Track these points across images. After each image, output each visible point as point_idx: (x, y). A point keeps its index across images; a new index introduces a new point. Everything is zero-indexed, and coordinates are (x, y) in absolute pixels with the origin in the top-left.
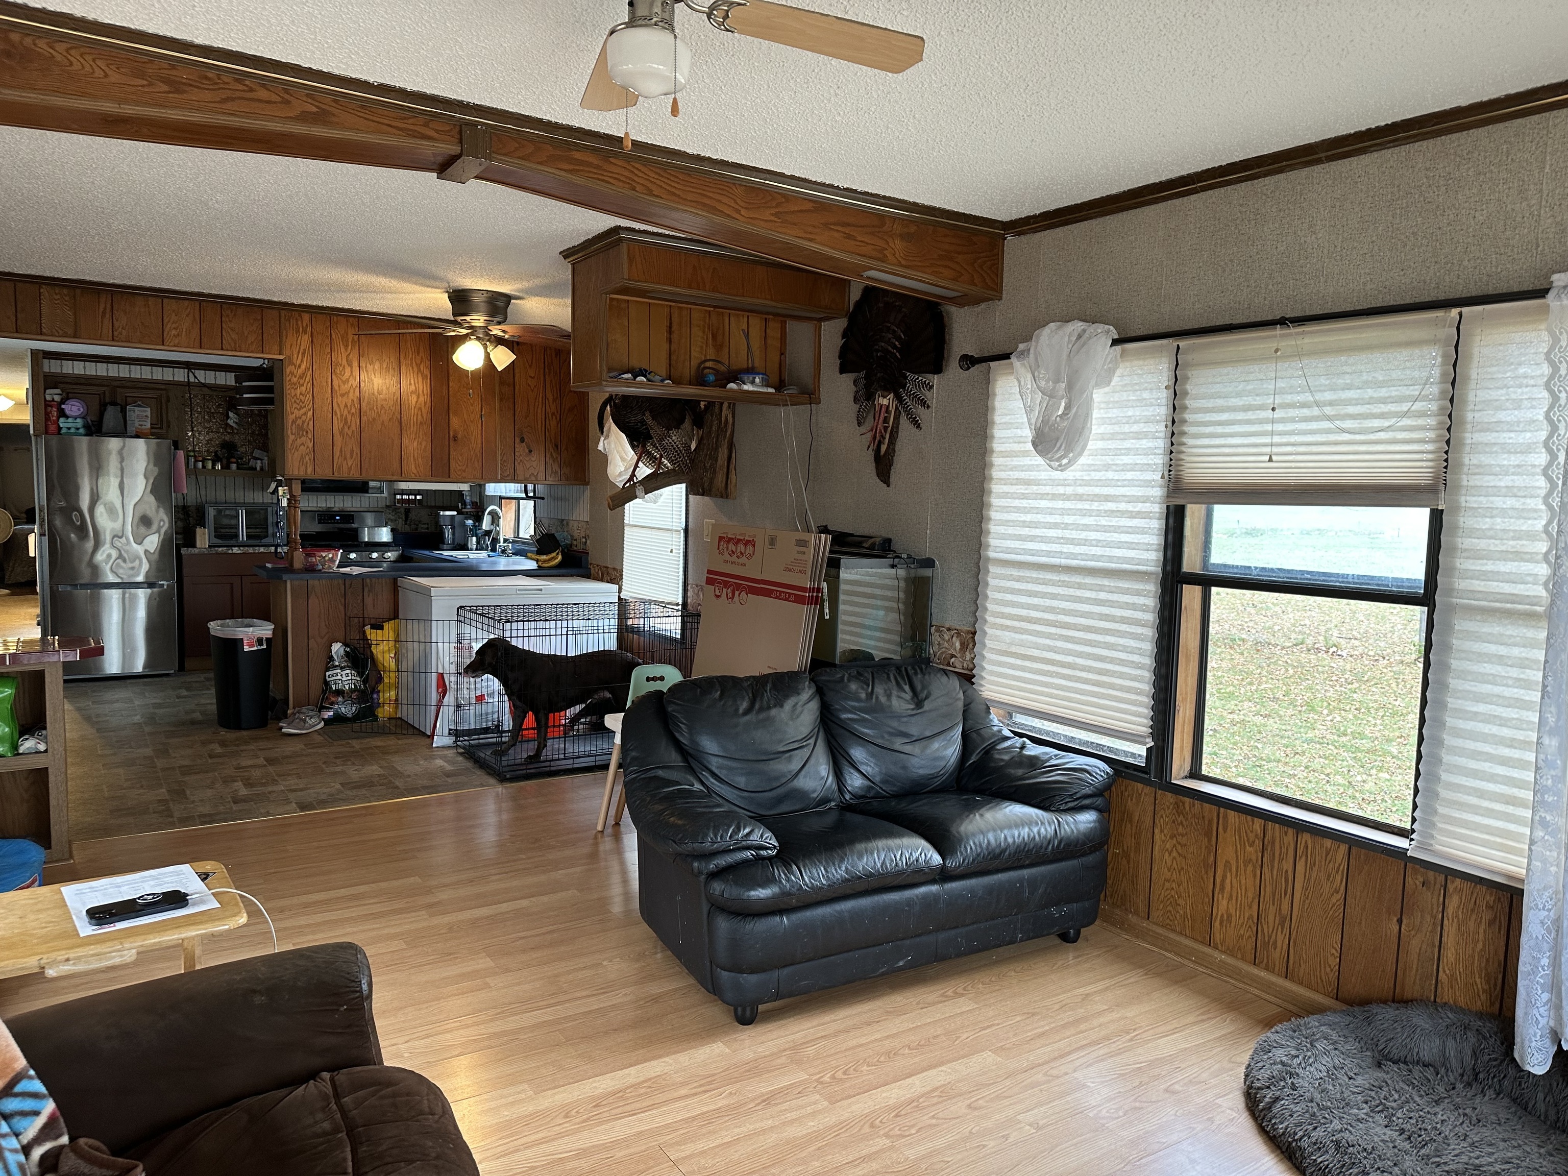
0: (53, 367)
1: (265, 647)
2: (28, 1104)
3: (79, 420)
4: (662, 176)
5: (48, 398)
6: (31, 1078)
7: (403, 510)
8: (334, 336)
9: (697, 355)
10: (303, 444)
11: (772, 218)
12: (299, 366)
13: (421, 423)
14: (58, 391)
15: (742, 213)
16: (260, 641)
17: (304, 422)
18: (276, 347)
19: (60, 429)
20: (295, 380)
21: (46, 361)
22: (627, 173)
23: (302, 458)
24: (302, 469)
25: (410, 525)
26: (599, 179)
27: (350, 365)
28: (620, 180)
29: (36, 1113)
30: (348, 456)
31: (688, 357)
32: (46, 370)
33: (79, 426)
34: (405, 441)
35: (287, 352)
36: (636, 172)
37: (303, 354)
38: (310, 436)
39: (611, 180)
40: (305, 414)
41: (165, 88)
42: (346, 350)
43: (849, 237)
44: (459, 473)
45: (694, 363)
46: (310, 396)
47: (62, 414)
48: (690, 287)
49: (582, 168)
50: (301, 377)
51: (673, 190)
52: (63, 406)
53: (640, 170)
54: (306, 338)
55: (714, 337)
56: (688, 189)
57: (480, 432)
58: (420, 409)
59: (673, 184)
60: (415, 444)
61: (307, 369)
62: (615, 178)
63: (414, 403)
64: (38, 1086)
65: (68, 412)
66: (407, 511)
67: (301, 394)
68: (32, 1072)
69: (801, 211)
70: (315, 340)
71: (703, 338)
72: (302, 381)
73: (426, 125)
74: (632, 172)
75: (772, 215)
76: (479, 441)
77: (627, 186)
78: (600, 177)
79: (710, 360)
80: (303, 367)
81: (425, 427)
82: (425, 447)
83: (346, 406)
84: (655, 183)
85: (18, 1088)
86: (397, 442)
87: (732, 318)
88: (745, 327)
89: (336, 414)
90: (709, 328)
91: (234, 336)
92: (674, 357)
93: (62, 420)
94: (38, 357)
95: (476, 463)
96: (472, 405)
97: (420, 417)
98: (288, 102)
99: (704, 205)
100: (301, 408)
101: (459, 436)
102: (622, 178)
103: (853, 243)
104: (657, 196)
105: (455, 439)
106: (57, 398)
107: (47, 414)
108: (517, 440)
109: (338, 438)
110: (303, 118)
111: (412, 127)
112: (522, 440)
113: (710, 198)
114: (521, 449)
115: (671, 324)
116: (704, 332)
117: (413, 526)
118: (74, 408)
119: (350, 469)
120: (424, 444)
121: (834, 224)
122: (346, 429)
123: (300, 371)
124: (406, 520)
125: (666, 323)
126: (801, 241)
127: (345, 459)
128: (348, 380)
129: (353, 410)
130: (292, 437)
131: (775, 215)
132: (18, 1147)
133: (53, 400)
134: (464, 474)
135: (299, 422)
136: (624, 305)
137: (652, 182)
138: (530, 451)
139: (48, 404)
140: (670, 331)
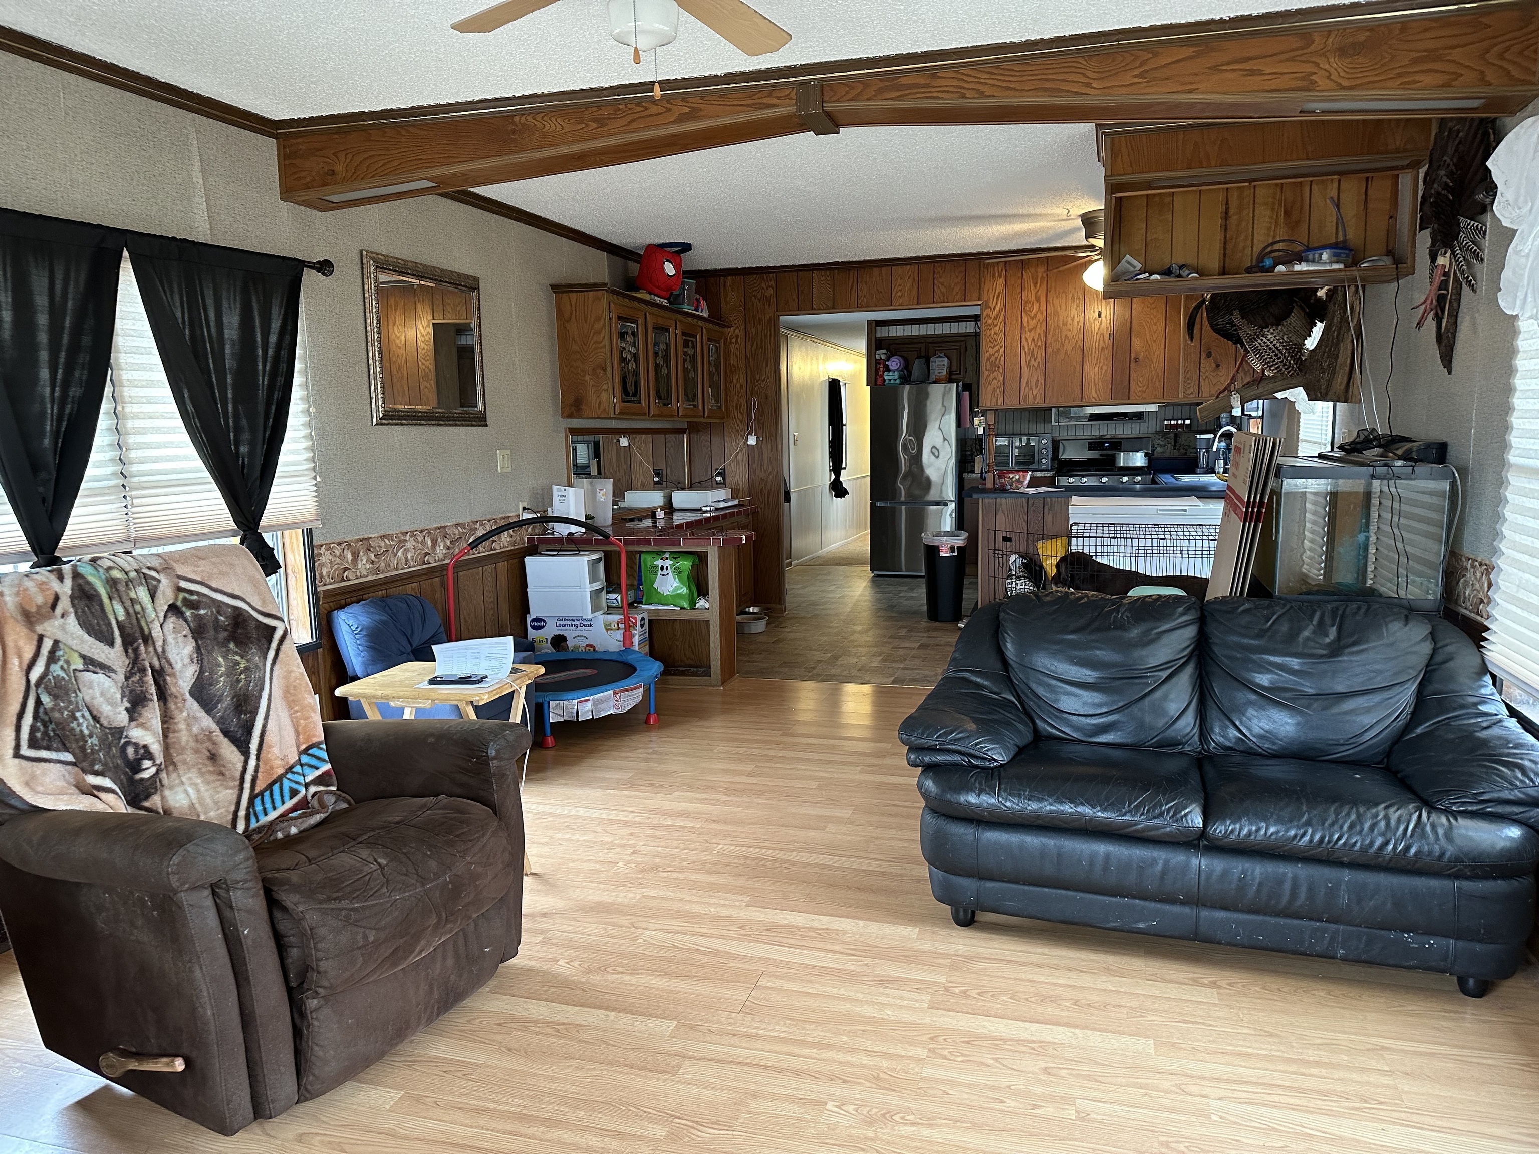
0: (882, 332)
1: (956, 554)
2: (314, 762)
4: (995, 74)
5: (878, 357)
6: (321, 749)
7: (1172, 435)
8: (1025, 277)
9: (1260, 240)
10: (995, 378)
11: (1136, 80)
12: (995, 308)
13: (1103, 348)
14: (884, 351)
15: (1094, 85)
16: (952, 549)
17: (996, 358)
18: (976, 295)
19: (884, 380)
20: (990, 321)
21: (878, 328)
22: (956, 83)
23: (994, 391)
24: (994, 400)
25: (1179, 450)
26: (927, 97)
27: (1038, 299)
28: (948, 92)
29: (317, 768)
30: (1034, 385)
31: (1249, 243)
32: (878, 335)
33: (896, 377)
34: (1086, 367)
35: (985, 297)
36: (966, 78)
37: (998, 296)
38: (1001, 370)
39: (939, 95)
40: (998, 351)
41: (594, 125)
42: (1035, 287)
43: (1252, 73)
44: (1140, 394)
45: (1257, 249)
46: (1002, 335)
47: (887, 369)
48: (1189, 168)
49: (909, 91)
50: (995, 318)
51: (1008, 84)
52: (887, 363)
53: (970, 76)
54: (1001, 281)
55: (1287, 214)
56: (1025, 78)
57: (1163, 351)
58: (1102, 334)
59: (1007, 78)
60: (1096, 369)
61: (1000, 311)
62: (944, 91)
63: (1096, 329)
64: (325, 756)
65: (891, 368)
66: (1176, 435)
67: (995, 333)
68: (324, 746)
69: (1178, 61)
70: (1008, 283)
71: (1271, 218)
72: (996, 322)
73: (770, 96)
74: (962, 80)
75: (1135, 76)
76: (1162, 359)
77: (956, 95)
78: (928, 95)
79: (1279, 242)
80: (998, 308)
81: (1106, 352)
82: (1106, 371)
83: (1033, 339)
84: (986, 84)
85: (310, 752)
86: (1079, 368)
87: (1314, 187)
88: (1334, 193)
89: (1024, 348)
90: (1280, 205)
91: (943, 289)
92: (1230, 247)
93: (886, 373)
94: (874, 325)
95: (1157, 383)
96: (1155, 324)
97: (1101, 342)
98: (669, 110)
99: (1046, 89)
100: (995, 346)
101: (1141, 357)
102: (951, 89)
103: (1258, 78)
104: (989, 96)
105: (1136, 360)
106: (883, 357)
107: (877, 370)
108: (1204, 355)
109: (1025, 370)
110: (682, 118)
111: (759, 101)
112: (1209, 355)
113: (1053, 80)
114: (1207, 365)
115: (1227, 209)
116: (1273, 210)
117: (1183, 451)
118: (894, 364)
119: (1034, 398)
120: (1105, 368)
121: (1228, 63)
122: (1032, 362)
123: (995, 312)
124: (1175, 446)
125: (1221, 209)
126: (1175, 96)
127: (1031, 388)
128: (1035, 315)
129: (1039, 343)
130: (987, 373)
131: (1140, 75)
132: (303, 782)
133: (881, 359)
134: (1144, 395)
135: (993, 359)
136: (1168, 200)
137: (982, 83)
138: (1218, 366)
139: (877, 362)
140: (1226, 216)
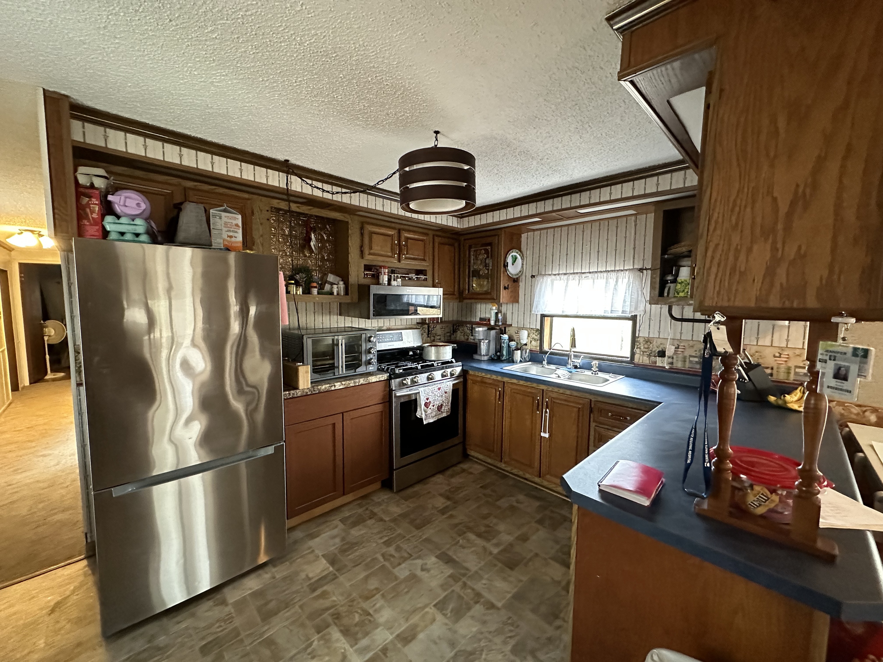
0: (89, 133)
3: (138, 221)
5: (83, 180)
14: (101, 173)
19: (106, 232)
33: (140, 229)
47: (109, 209)
52: (110, 198)
65: (118, 209)
93: (109, 219)
106: (100, 183)
118: (130, 202)
133: (92, 186)
